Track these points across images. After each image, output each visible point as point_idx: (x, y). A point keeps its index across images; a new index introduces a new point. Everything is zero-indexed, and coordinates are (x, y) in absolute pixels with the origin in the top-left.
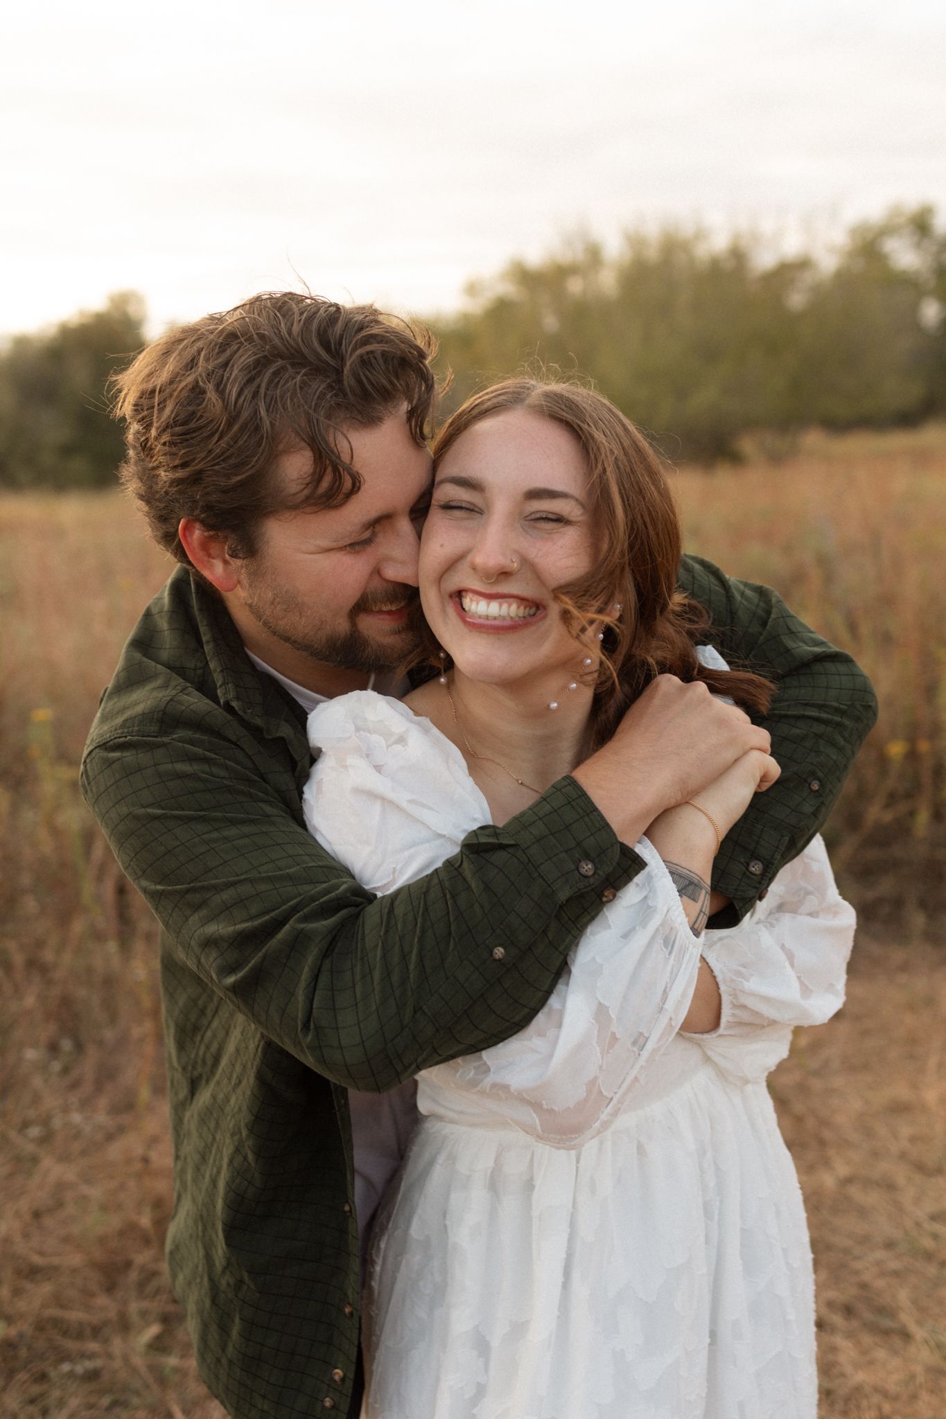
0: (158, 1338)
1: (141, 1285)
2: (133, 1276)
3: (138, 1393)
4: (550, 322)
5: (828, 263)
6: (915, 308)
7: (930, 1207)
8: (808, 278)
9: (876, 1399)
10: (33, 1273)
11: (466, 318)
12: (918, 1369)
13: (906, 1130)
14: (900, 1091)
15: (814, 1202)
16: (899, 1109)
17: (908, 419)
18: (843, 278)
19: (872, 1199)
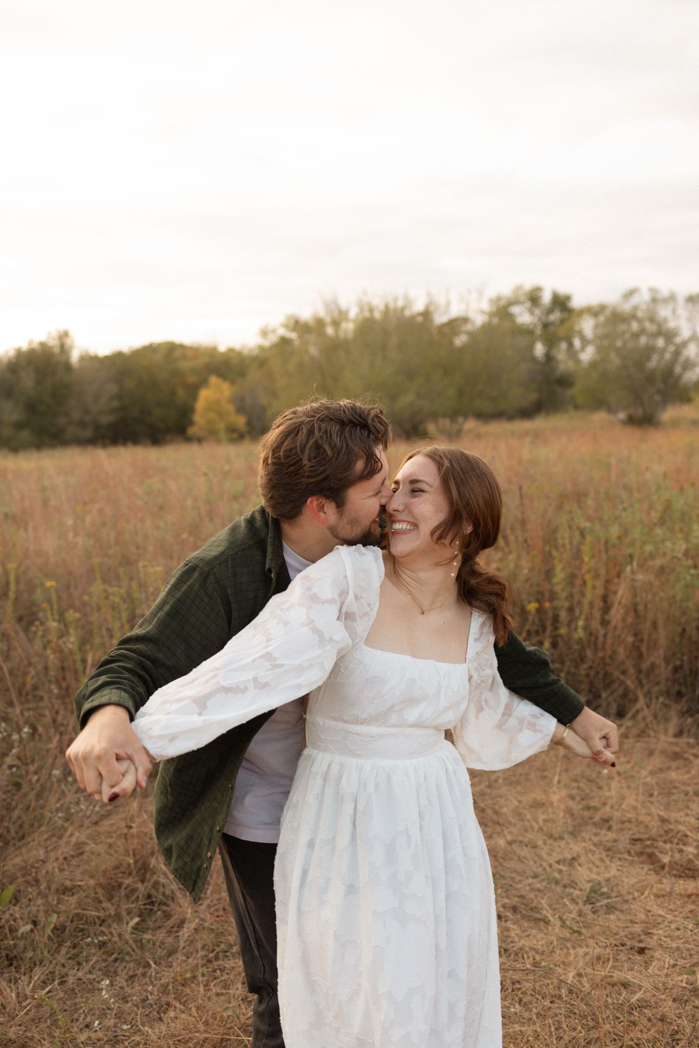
0: (137, 924)
1: (127, 897)
2: (123, 892)
3: (127, 954)
4: (314, 351)
5: (479, 320)
6: (531, 347)
7: (556, 856)
8: (469, 327)
9: (532, 953)
10: (66, 890)
11: (261, 348)
12: (554, 938)
13: (541, 817)
14: (539, 795)
15: (493, 853)
16: (537, 805)
17: (527, 413)
18: (487, 328)
19: (525, 852)
